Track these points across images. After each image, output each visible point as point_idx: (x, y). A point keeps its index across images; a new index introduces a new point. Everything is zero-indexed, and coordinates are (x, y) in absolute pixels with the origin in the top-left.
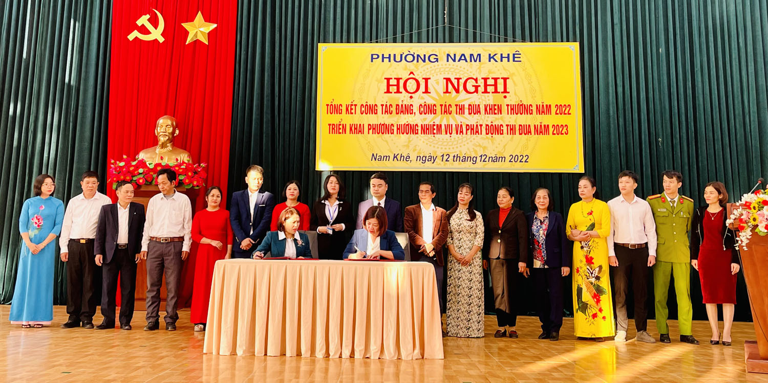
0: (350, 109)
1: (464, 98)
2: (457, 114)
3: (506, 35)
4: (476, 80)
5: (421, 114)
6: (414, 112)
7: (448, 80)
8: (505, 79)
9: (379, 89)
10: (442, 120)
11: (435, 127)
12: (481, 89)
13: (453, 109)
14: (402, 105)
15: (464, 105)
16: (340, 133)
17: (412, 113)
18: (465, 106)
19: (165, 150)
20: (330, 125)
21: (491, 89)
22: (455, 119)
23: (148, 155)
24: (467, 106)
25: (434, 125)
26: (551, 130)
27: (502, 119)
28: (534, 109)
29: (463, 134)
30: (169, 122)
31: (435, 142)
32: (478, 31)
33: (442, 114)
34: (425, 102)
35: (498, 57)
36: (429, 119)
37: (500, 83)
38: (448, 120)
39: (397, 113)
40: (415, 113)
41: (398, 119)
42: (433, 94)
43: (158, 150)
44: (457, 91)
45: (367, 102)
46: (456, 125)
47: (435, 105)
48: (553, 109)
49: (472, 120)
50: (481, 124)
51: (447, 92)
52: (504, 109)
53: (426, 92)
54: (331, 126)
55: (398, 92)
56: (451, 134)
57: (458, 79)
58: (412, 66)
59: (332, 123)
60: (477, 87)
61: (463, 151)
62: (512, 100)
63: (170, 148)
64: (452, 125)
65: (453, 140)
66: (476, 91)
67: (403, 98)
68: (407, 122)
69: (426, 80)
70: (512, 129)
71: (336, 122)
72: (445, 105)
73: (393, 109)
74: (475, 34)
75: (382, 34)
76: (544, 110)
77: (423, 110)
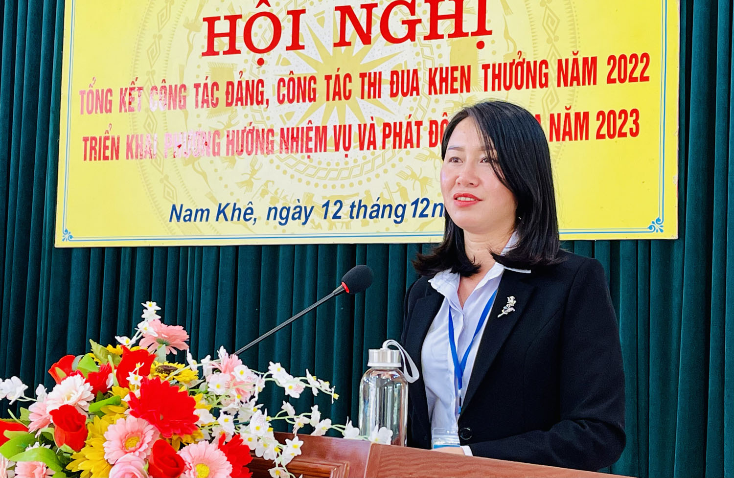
0: (128, 100)
1: (380, 56)
2: (362, 97)
5: (281, 102)
6: (265, 98)
7: (346, 11)
9: (191, 47)
10: (328, 114)
11: (312, 134)
12: (423, 29)
13: (355, 86)
14: (240, 83)
15: (380, 73)
16: (106, 158)
17: (262, 102)
18: (383, 77)
20: (85, 140)
21: (445, 27)
22: (358, 112)
24: (386, 77)
25: (309, 129)
26: (594, 124)
28: (552, 71)
29: (375, 148)
31: (311, 171)
33: (328, 99)
34: (292, 72)
36: (298, 115)
38: (342, 114)
39: (229, 104)
40: (267, 100)
41: (230, 119)
42: (310, 49)
44: (366, 39)
45: (164, 81)
46: (360, 126)
47: (313, 78)
48: (603, 69)
49: (399, 110)
50: (420, 120)
51: (342, 43)
52: (477, 76)
53: (296, 45)
54: (88, 143)
56: (347, 149)
57: (369, 8)
59: (90, 135)
60: (412, 25)
61: (375, 191)
62: (497, 51)
64: (350, 126)
65: (351, 164)
67: (242, 66)
68: (251, 123)
69: (296, 15)
71: (99, 134)
72: (337, 77)
73: (221, 94)
76: (579, 72)
77: (286, 92)
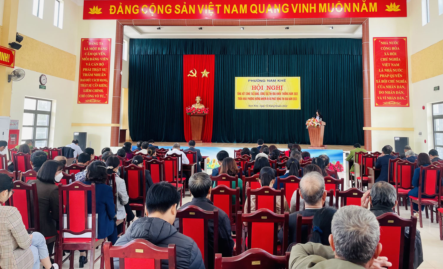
0: (243, 94)
1: (271, 91)
3: (282, 75)
4: (275, 86)
6: (259, 94)
7: (268, 86)
8: (282, 86)
9: (250, 89)
10: (266, 96)
11: (264, 98)
12: (276, 89)
13: (269, 94)
14: (256, 93)
16: (241, 100)
19: (198, 105)
20: (238, 98)
21: (278, 89)
22: (269, 96)
23: (194, 106)
24: (272, 93)
26: (293, 99)
27: (281, 96)
28: (289, 94)
29: (271, 100)
30: (199, 98)
31: (264, 102)
32: (275, 74)
34: (262, 92)
35: (280, 81)
36: (263, 96)
37: (281, 87)
38: (268, 96)
41: (255, 96)
42: (264, 90)
43: (197, 104)
44: (270, 89)
45: (247, 92)
46: (269, 98)
47: (264, 93)
48: (294, 94)
49: (274, 96)
50: (276, 97)
51: (267, 89)
52: (281, 94)
53: (262, 89)
55: (255, 89)
56: (268, 100)
57: (270, 86)
58: (258, 83)
60: (275, 88)
61: (271, 104)
62: (283, 91)
63: (199, 104)
66: (275, 89)
67: (256, 91)
68: (258, 97)
69: (262, 86)
70: (283, 99)
71: (240, 97)
72: (267, 93)
73: (254, 94)
74: (274, 75)
75: (251, 74)
76: (291, 94)
77: (261, 94)
